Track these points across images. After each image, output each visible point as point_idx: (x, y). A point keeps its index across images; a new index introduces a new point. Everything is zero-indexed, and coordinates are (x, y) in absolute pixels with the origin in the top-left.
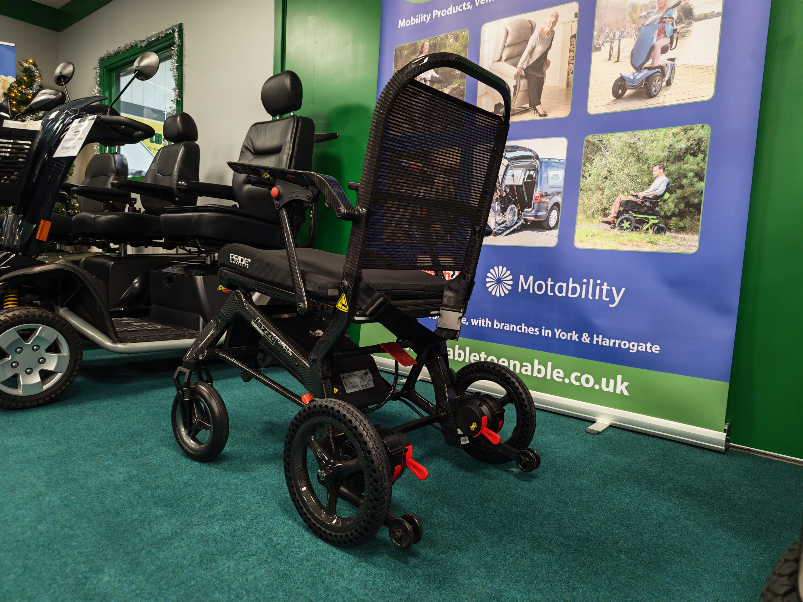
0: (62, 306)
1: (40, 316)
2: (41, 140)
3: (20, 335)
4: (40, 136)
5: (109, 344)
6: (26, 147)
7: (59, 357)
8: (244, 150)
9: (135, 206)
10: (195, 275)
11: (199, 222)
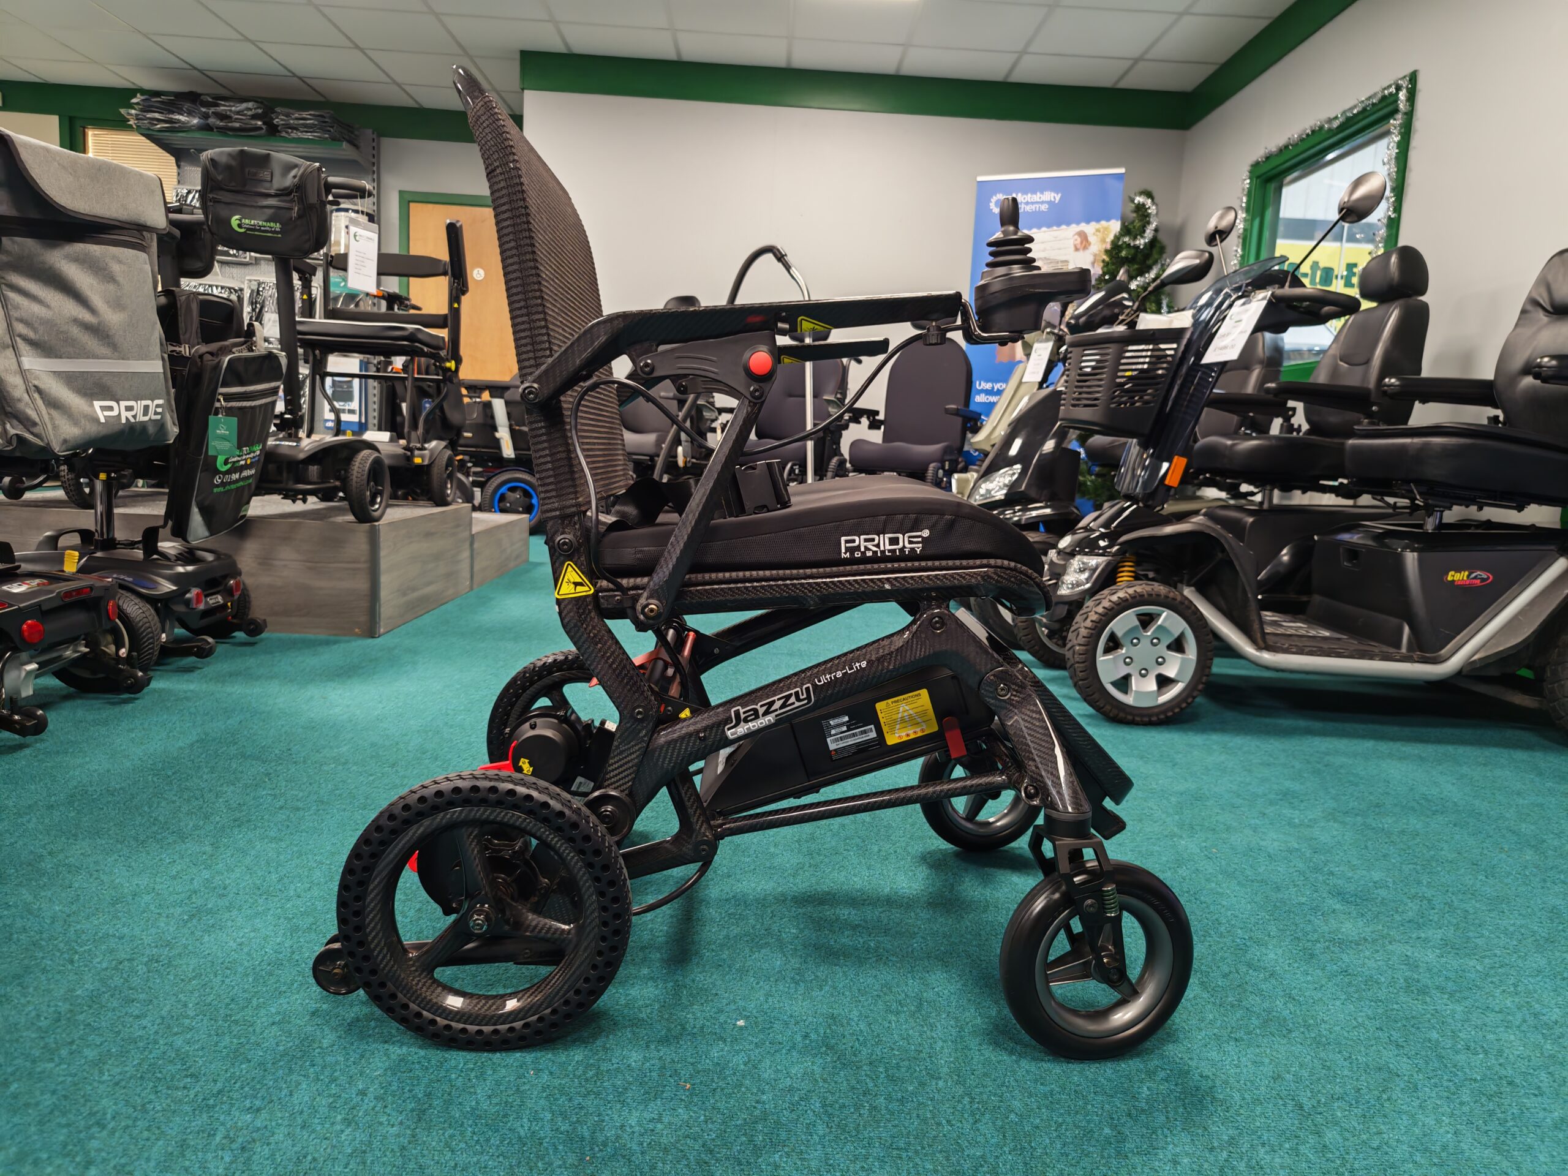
0: (1189, 585)
1: (1167, 597)
2: (1190, 340)
3: (1140, 620)
4: (1188, 335)
5: (1249, 649)
6: (1169, 352)
7: (1183, 659)
8: (1529, 307)
9: (1294, 421)
10: (1404, 549)
11: (1421, 455)
